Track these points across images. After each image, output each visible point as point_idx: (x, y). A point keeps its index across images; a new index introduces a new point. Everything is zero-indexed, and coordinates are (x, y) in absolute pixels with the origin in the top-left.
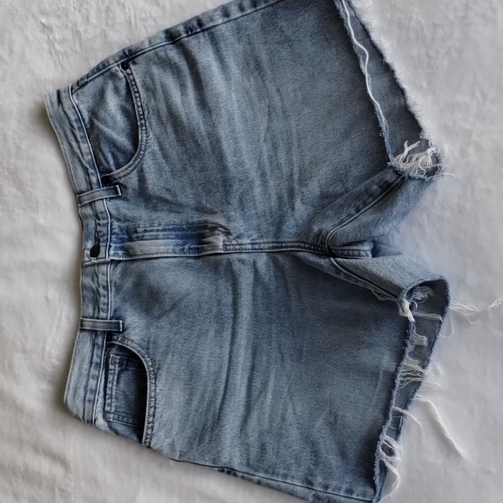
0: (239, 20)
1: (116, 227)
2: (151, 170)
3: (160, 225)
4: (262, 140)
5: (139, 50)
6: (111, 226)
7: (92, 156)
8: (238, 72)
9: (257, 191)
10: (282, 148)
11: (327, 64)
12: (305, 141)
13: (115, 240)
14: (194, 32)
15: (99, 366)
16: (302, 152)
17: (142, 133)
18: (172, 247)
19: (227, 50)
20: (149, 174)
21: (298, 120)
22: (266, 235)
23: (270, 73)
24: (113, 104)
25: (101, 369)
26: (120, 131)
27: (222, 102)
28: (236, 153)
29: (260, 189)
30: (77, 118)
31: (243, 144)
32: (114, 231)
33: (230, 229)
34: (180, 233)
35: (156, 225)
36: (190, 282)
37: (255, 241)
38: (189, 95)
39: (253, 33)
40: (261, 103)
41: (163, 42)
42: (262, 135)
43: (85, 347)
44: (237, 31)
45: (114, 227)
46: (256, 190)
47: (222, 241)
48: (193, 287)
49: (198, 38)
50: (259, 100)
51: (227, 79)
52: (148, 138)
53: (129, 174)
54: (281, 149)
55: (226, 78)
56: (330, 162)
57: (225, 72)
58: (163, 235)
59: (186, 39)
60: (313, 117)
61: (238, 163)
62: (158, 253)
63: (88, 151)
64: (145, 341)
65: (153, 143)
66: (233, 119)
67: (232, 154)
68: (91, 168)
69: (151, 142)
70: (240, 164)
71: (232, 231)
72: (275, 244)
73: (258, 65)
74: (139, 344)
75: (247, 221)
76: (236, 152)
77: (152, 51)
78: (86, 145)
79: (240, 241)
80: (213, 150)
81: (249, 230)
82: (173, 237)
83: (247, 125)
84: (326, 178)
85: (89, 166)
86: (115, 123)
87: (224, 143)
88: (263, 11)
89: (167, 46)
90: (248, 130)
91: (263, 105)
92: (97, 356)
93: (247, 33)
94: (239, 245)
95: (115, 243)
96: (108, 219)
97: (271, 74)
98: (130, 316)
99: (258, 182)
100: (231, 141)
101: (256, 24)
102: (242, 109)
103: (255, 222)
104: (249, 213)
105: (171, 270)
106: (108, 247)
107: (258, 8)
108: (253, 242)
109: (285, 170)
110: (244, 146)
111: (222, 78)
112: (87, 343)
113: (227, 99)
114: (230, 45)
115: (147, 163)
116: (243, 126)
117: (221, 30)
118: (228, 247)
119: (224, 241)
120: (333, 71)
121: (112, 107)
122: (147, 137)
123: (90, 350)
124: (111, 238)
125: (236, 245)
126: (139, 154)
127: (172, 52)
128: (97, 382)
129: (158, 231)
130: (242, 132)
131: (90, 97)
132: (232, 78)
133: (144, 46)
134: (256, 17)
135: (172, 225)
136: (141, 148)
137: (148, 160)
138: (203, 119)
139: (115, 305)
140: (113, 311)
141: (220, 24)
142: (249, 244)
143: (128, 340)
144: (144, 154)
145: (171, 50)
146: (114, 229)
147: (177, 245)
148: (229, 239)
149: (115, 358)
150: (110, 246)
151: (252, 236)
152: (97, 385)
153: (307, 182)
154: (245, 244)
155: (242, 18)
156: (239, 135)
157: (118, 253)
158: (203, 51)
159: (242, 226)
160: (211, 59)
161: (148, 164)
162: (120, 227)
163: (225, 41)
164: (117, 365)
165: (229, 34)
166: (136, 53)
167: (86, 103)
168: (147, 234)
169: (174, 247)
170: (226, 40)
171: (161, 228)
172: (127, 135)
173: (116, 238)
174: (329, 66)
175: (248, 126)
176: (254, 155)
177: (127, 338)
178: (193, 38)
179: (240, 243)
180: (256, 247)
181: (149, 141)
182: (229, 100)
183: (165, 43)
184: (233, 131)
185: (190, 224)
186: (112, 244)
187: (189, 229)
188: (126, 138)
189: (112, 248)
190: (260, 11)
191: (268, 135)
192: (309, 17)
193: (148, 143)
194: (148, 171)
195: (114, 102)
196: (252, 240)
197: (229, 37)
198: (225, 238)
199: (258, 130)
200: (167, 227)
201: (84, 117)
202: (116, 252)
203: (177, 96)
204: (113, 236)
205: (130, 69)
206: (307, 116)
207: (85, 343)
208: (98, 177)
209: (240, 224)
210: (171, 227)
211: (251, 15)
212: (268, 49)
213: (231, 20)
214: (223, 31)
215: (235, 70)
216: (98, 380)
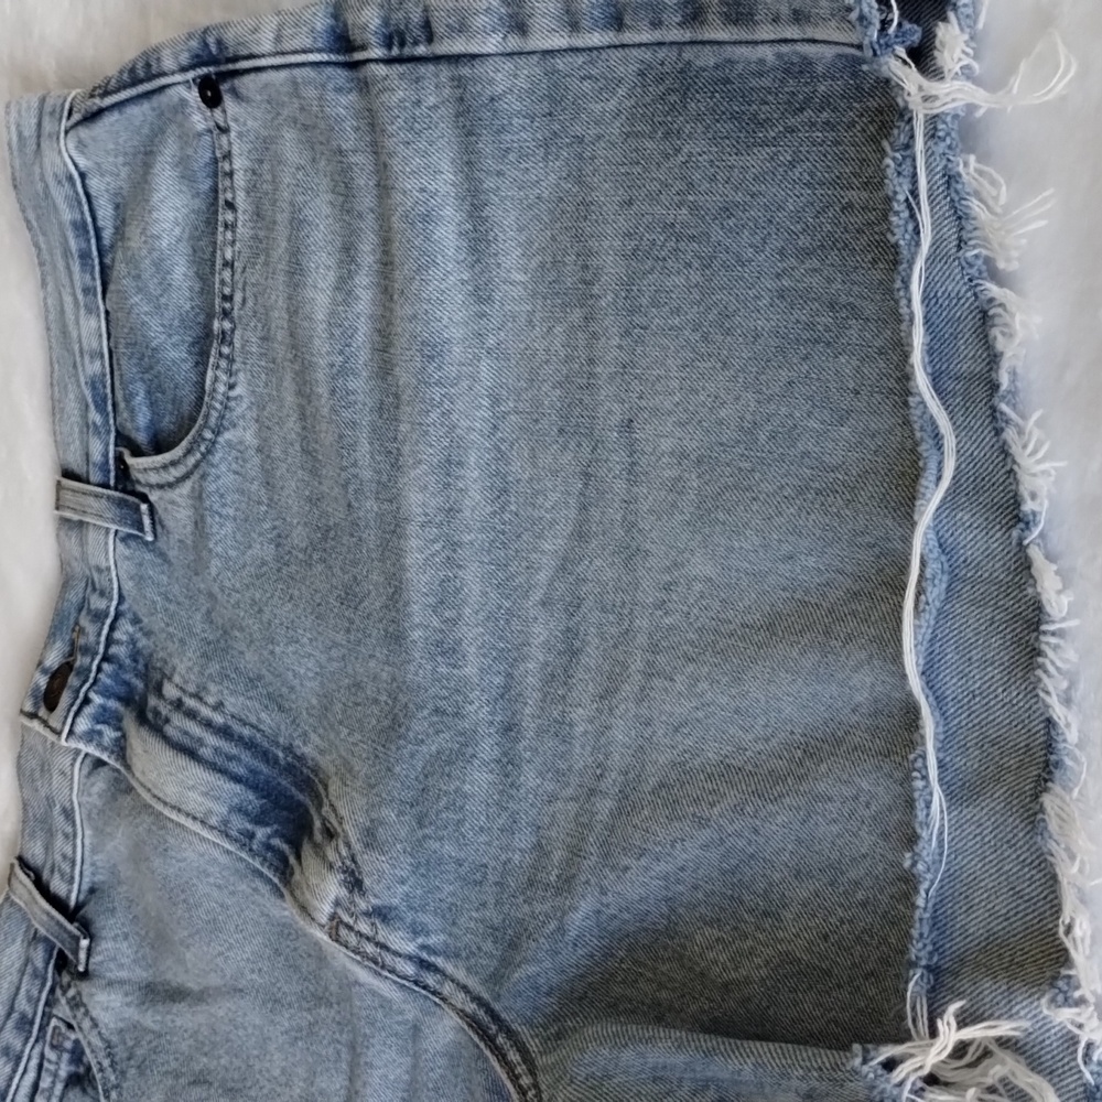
0: (560, 63)
1: (124, 638)
2: (224, 505)
3: (219, 707)
4: (537, 595)
5: (245, 52)
6: (112, 628)
7: (103, 366)
8: (520, 277)
9: (479, 781)
10: (592, 663)
11: (809, 414)
12: (666, 690)
13: (108, 681)
14: (407, 51)
15: (27, 1027)
16: (648, 724)
17: (218, 367)
18: (224, 810)
19: (500, 174)
20: (217, 519)
21: (667, 588)
22: (468, 958)
23: (616, 341)
24: (171, 215)
25: (32, 1040)
26: (176, 323)
27: (438, 383)
28: (442, 602)
29: (491, 777)
30: (78, 217)
31: (472, 579)
32: (113, 650)
33: (366, 868)
34: (263, 768)
35: (211, 700)
36: (253, 953)
37: (432, 959)
38: (357, 298)
39: (599, 137)
40: (565, 448)
41: (319, 51)
42: (542, 577)
43: (8, 951)
44: (545, 106)
45: (117, 635)
46: (477, 775)
47: (332, 897)
48: (254, 976)
49: (417, 81)
50: (561, 431)
51: (481, 294)
52: (232, 394)
53: (171, 485)
54: (588, 669)
55: (477, 288)
56: (715, 837)
57: (478, 260)
58: (216, 750)
59: (380, 70)
60: (717, 605)
61: (439, 644)
62: (179, 810)
63: (95, 345)
64: (125, 1044)
65: (243, 417)
66: (460, 464)
67: (432, 600)
68: (97, 406)
69: (239, 411)
70: (448, 650)
71: (367, 882)
72: (481, 1013)
73: (585, 282)
74: (109, 1045)
75: (422, 871)
76: (446, 597)
77: (283, 74)
78: (93, 323)
79: (384, 934)
80: (384, 546)
81: (423, 908)
82: (241, 771)
83: (503, 510)
84: (696, 887)
85: (93, 396)
86: (166, 287)
87: (413, 543)
88: (647, 55)
89: (329, 70)
90: (503, 533)
91: (569, 456)
92: (29, 999)
93: (578, 130)
94: (378, 944)
95: (106, 693)
96: (111, 600)
97: (620, 347)
98: (115, 938)
99: (487, 748)
100: (437, 546)
101: (612, 105)
102: (503, 440)
103: (448, 888)
104: (438, 845)
105: (212, 880)
106: (78, 702)
107: (628, 37)
108: (424, 955)
109: (581, 756)
110: (476, 589)
111: (463, 282)
112: (14, 940)
113: (458, 378)
114: (512, 157)
115: (219, 477)
116: (489, 509)
117: (491, 82)
118: (343, 932)
119: (337, 903)
120: (826, 458)
121: (166, 226)
122: (231, 387)
123: (17, 965)
124: (99, 669)
125: (368, 939)
126: (200, 438)
127: (343, 100)
128: (14, 1071)
129: (208, 724)
130: (482, 530)
131: (121, 159)
132: (497, 296)
133: (258, 43)
134: (621, 70)
135: (252, 726)
136: (207, 416)
137: (223, 468)
138: (375, 416)
139: (93, 874)
140: (85, 887)
141: (489, 55)
142: (410, 958)
143: (87, 1013)
144: (214, 443)
145: (338, 90)
146: (118, 642)
147: (240, 810)
148: (353, 902)
149: (60, 1034)
150: (87, 701)
151: (427, 934)
152: (11, 1079)
153: (626, 861)
154: (397, 954)
155: (569, 58)
156: (467, 538)
157: (100, 733)
158: (423, 145)
159: (403, 881)
160: (444, 189)
161: (220, 482)
162: (133, 641)
163: (499, 132)
164: (66, 1056)
165: (517, 106)
166: (236, 59)
167: (112, 174)
168: (178, 720)
169: (230, 812)
170: (502, 130)
171: (218, 719)
172: (193, 344)
173: (115, 676)
174: (813, 424)
175: (507, 516)
176: (501, 638)
177: (85, 1005)
178: (401, 76)
179: (380, 938)
180: (430, 980)
181: (232, 404)
182: (465, 384)
183: (324, 57)
184: (451, 511)
185: (296, 757)
186: (92, 695)
187: (289, 769)
188: (190, 353)
189: (88, 710)
190: (635, 52)
191: (561, 586)
192: (792, 164)
193: (231, 410)
194: (216, 507)
195: (177, 209)
196: (423, 947)
197: (515, 121)
198: (343, 892)
199: (535, 550)
200: (237, 727)
201: (101, 223)
202: (99, 727)
203: (321, 284)
204: (106, 666)
205: (224, 111)
206: (698, 587)
207: (10, 940)
208: (107, 445)
209: (398, 872)
210: (246, 732)
211: (604, 55)
212: (629, 235)
213: (533, 53)
214: (499, 90)
215: (513, 263)
216: (17, 1065)
